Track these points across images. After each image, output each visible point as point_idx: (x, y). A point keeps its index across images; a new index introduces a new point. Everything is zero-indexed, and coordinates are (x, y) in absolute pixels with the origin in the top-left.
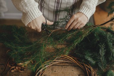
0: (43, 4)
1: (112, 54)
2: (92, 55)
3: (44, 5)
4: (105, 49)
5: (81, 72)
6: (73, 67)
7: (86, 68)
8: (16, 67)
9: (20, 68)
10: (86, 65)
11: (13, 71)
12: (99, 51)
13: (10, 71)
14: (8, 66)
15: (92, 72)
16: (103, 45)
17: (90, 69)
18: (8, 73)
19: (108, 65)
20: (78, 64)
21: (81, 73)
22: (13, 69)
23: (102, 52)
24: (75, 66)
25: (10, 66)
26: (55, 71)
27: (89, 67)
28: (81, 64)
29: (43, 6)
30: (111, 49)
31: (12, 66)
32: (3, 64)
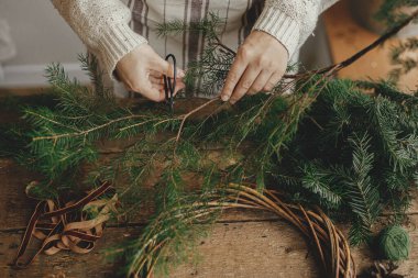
0: (143, 14)
1: (398, 166)
2: (328, 177)
3: (146, 19)
4: (369, 151)
5: (295, 239)
6: (266, 224)
7: (311, 223)
8: (60, 237)
9: (78, 240)
10: (309, 212)
11: (51, 251)
12: (351, 158)
13: (43, 253)
14: (34, 236)
15: (332, 236)
16: (364, 139)
17: (323, 225)
18: (37, 258)
19: (387, 208)
20: (281, 210)
21: (295, 243)
22: (53, 244)
23: (362, 163)
24: (271, 221)
25: (40, 236)
26: (203, 243)
27: (321, 219)
28: (293, 210)
29: (143, 21)
30: (392, 150)
31: (47, 233)
32: (16, 231)
